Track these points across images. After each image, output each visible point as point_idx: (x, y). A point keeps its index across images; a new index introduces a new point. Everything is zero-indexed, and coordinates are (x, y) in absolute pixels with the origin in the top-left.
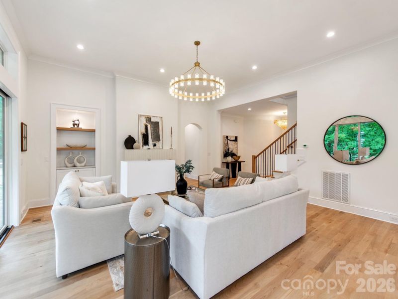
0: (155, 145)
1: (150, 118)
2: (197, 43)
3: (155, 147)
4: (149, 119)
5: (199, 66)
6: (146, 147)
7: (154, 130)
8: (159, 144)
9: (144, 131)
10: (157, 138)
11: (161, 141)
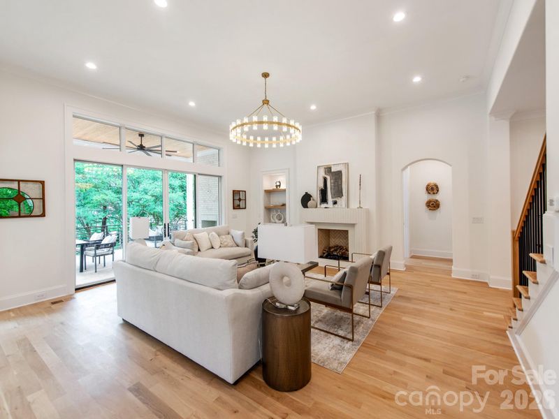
0: (335, 203)
1: (330, 168)
2: (266, 75)
3: (336, 206)
4: (328, 170)
5: (268, 104)
6: (324, 205)
7: (334, 183)
8: (342, 201)
9: (322, 185)
10: (339, 193)
11: (344, 197)
